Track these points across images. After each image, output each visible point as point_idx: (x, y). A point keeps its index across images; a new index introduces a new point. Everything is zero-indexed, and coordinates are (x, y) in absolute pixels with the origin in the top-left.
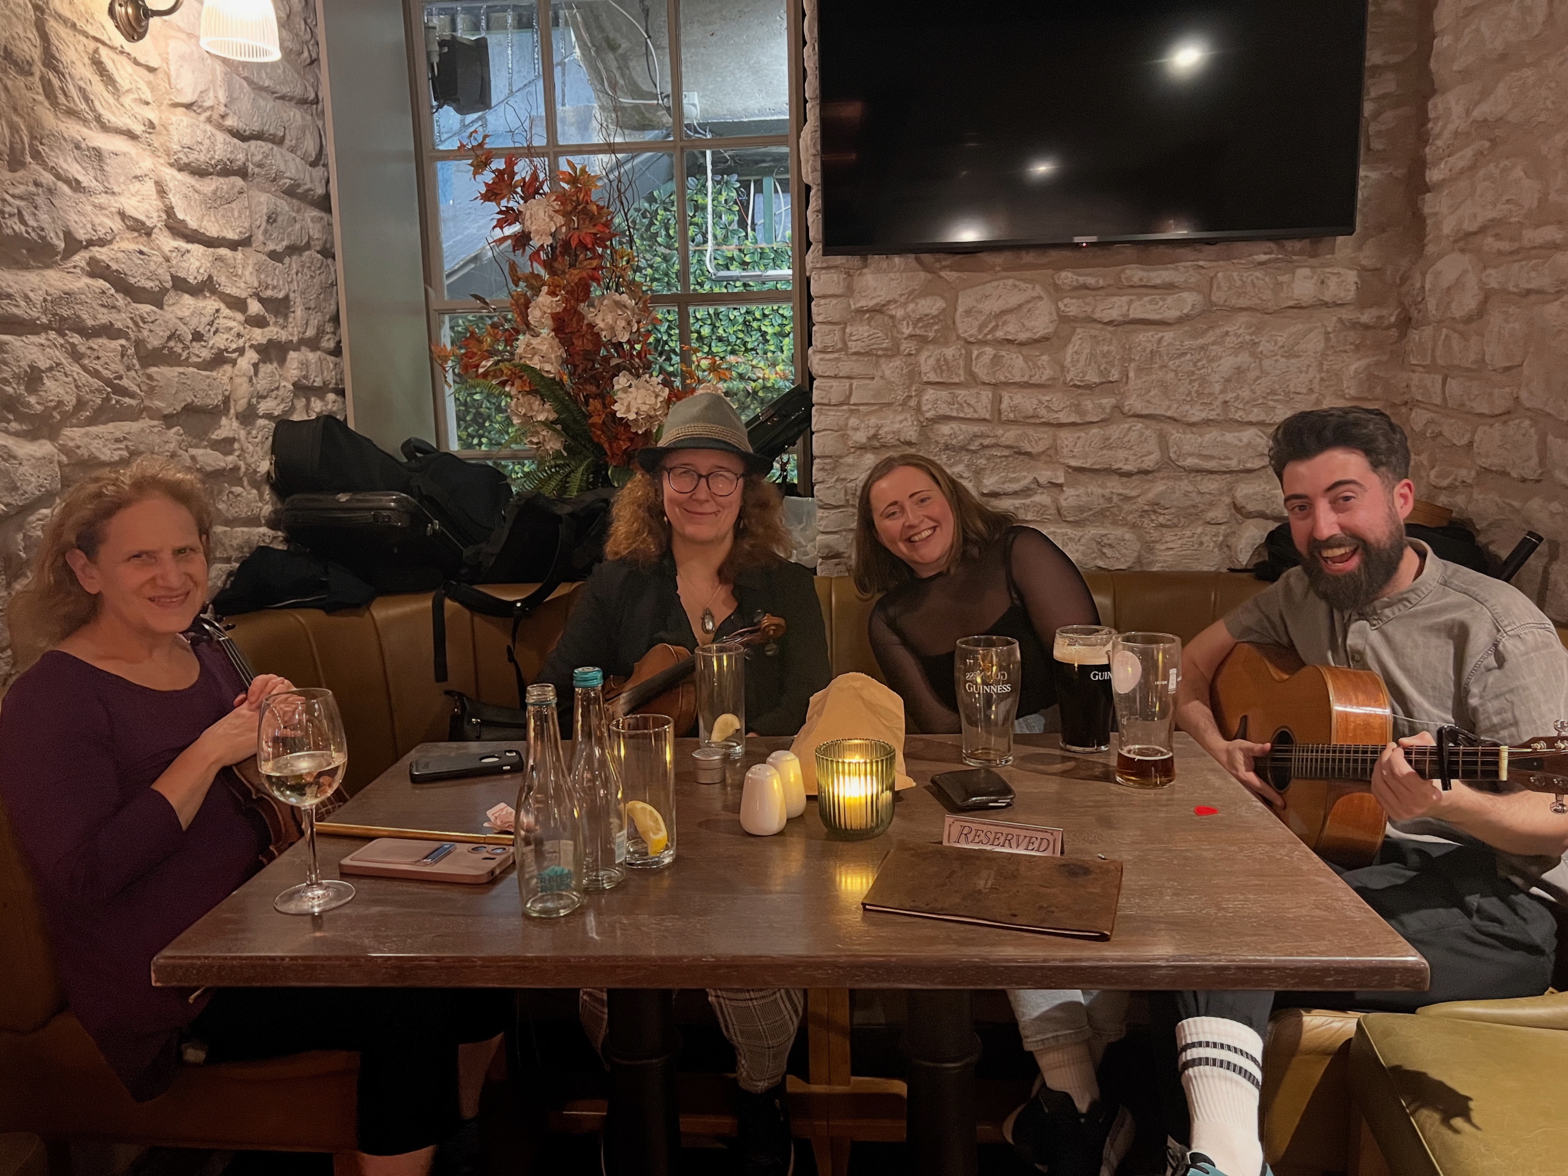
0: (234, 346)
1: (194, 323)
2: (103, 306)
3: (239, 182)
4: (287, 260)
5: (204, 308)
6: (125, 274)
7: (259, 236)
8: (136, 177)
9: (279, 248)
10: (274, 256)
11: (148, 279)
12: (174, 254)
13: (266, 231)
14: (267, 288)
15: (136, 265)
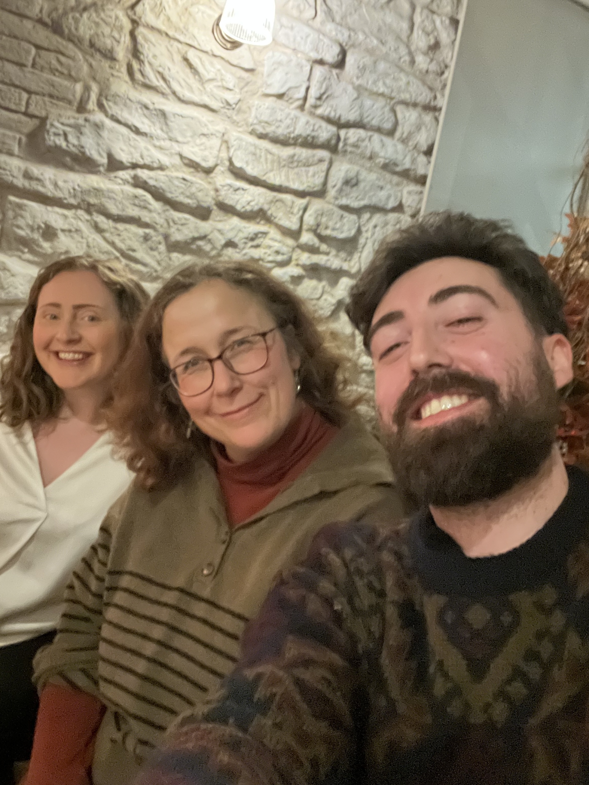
0: (270, 258)
1: (230, 235)
2: (135, 205)
3: (324, 154)
4: (366, 216)
5: (245, 227)
6: (163, 190)
7: (332, 193)
8: (204, 135)
9: (355, 204)
10: (346, 208)
11: (188, 197)
12: (226, 188)
13: (341, 191)
14: (327, 228)
15: (178, 187)
